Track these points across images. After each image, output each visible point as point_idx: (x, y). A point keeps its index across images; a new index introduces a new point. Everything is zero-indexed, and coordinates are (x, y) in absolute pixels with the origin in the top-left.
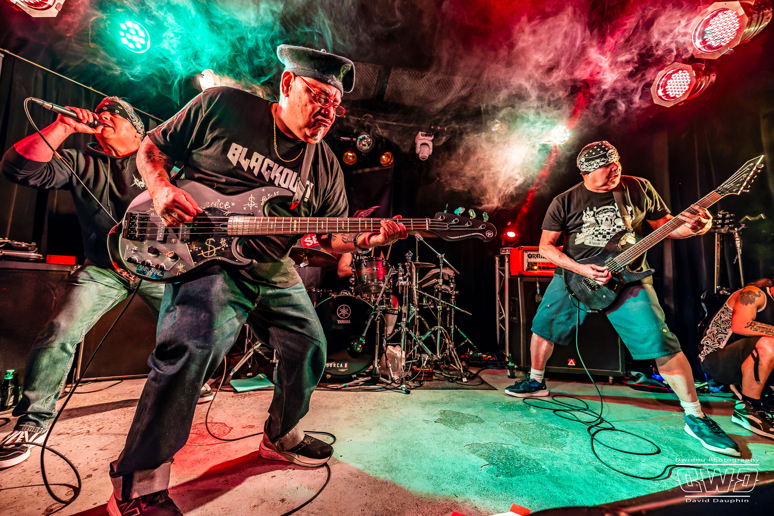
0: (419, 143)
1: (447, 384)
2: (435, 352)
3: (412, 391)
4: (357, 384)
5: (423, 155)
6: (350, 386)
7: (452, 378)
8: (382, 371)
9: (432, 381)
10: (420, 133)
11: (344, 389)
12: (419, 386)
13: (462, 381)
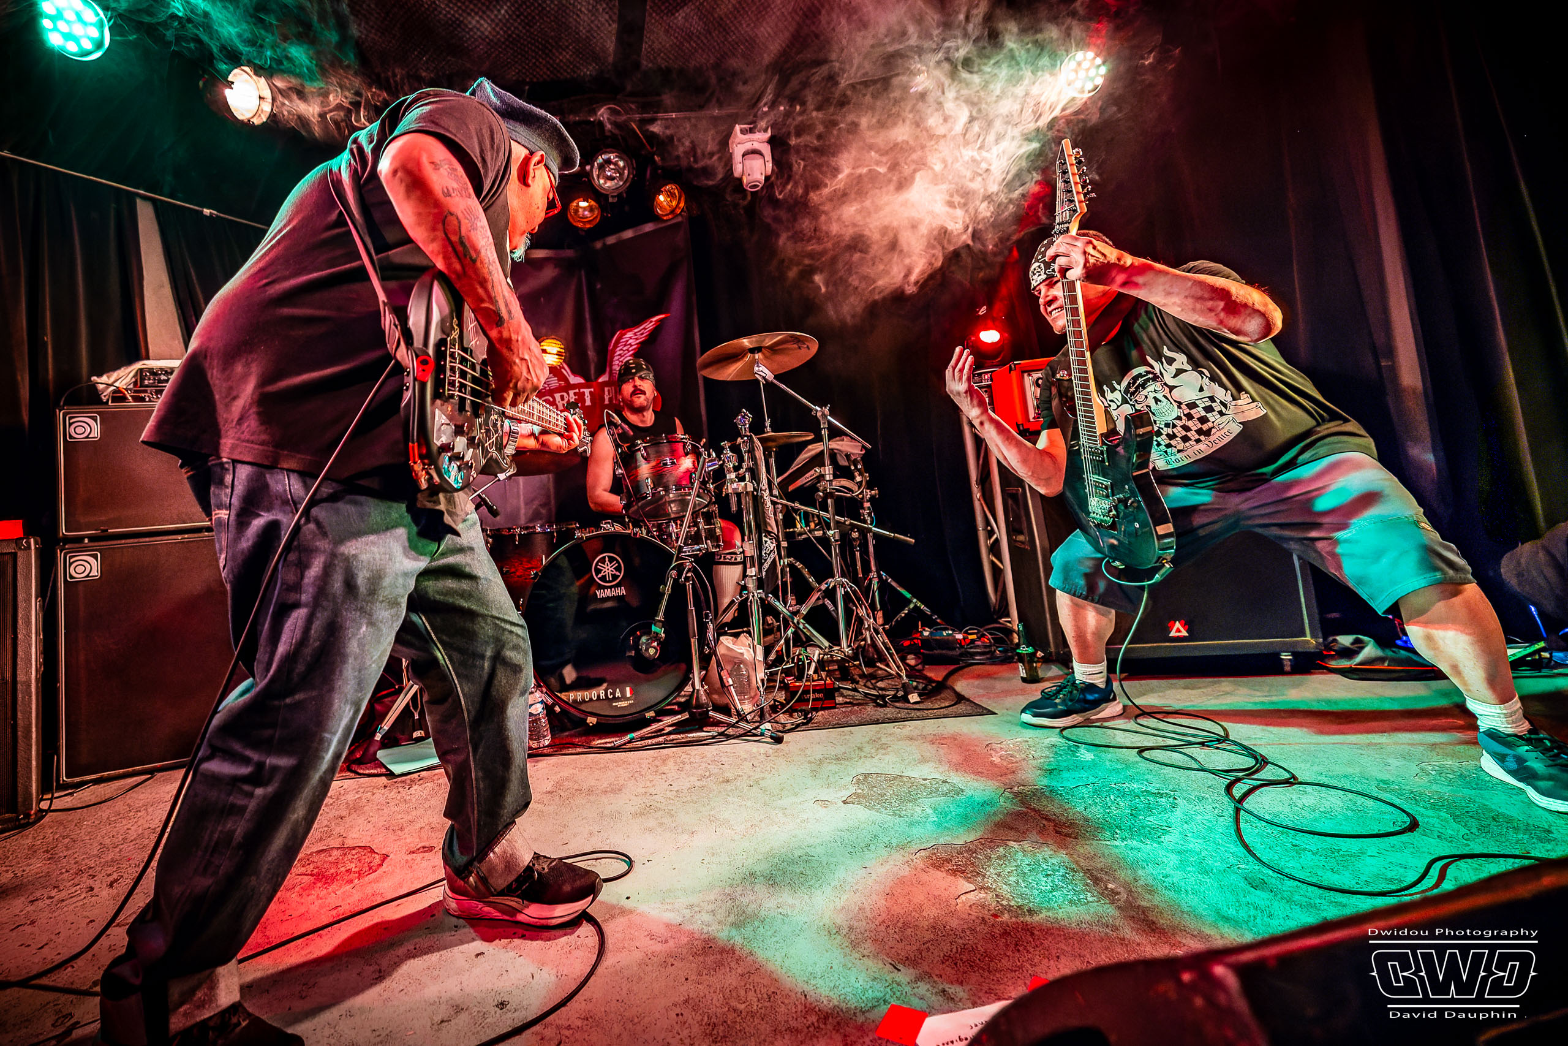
0: (738, 151)
1: (870, 711)
2: (835, 640)
3: (787, 737)
4: (659, 733)
5: (750, 178)
6: (642, 738)
7: (883, 697)
8: (715, 697)
9: (835, 708)
10: (738, 128)
11: (630, 745)
12: (803, 724)
13: (908, 702)
